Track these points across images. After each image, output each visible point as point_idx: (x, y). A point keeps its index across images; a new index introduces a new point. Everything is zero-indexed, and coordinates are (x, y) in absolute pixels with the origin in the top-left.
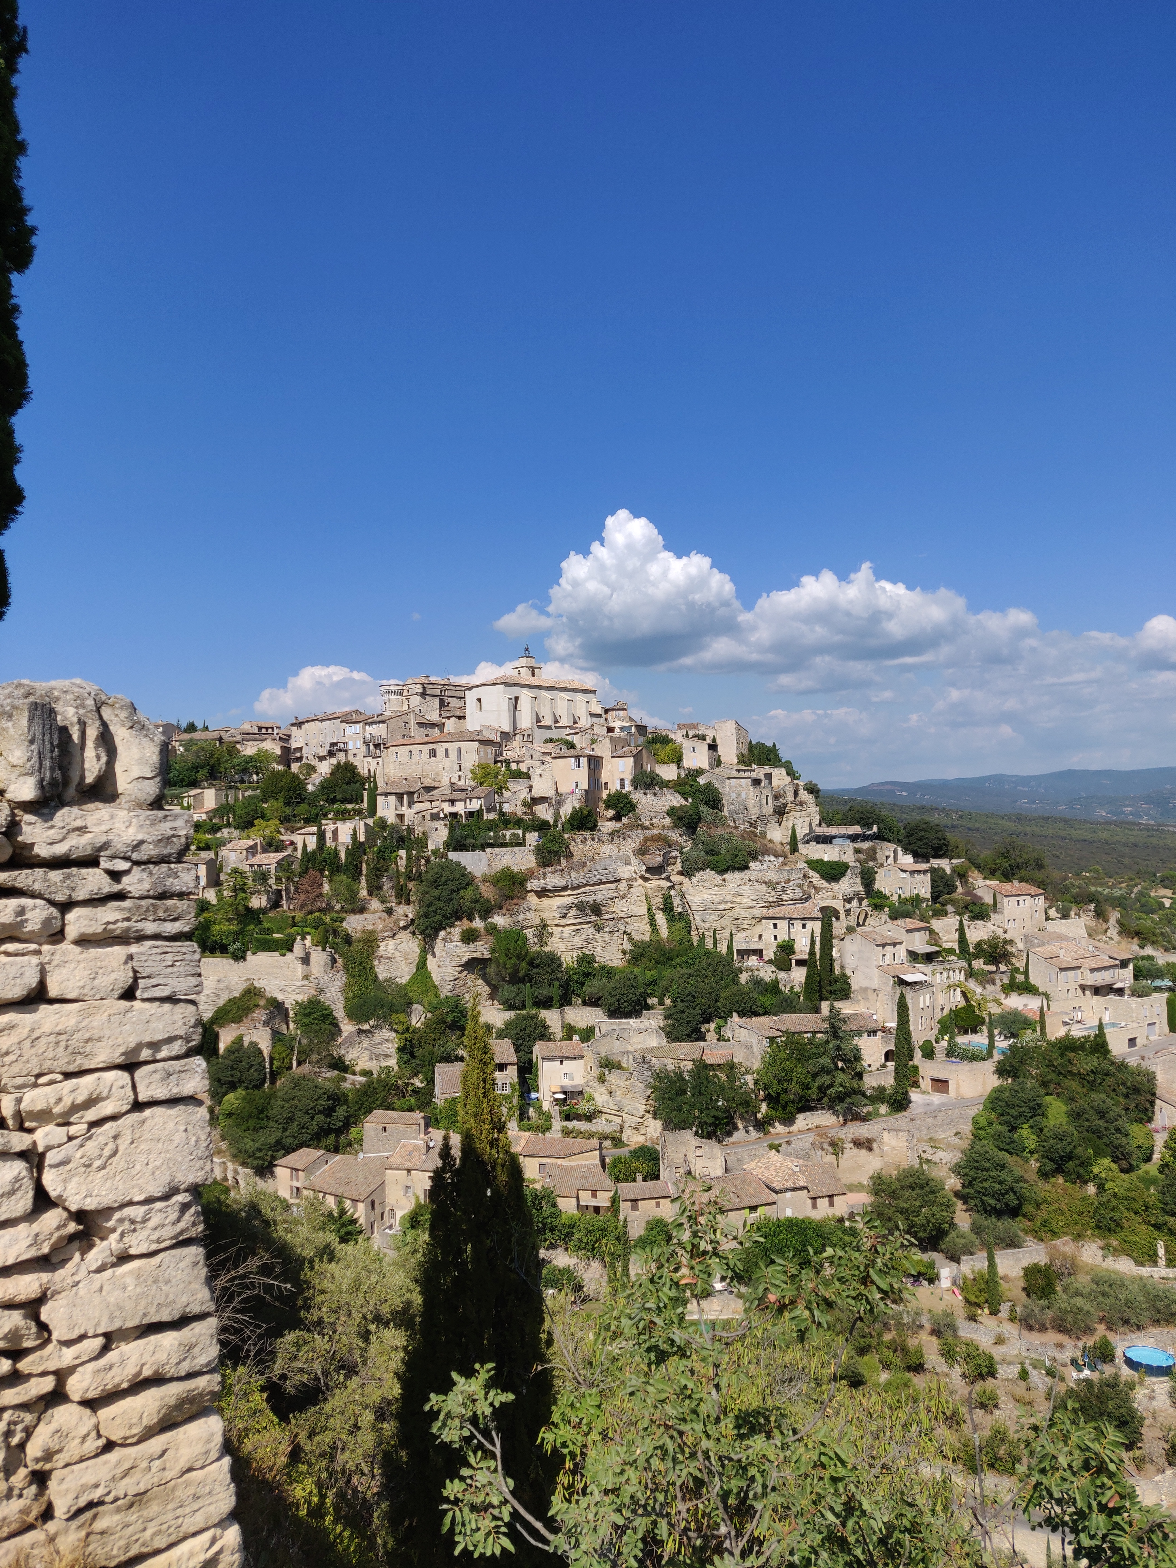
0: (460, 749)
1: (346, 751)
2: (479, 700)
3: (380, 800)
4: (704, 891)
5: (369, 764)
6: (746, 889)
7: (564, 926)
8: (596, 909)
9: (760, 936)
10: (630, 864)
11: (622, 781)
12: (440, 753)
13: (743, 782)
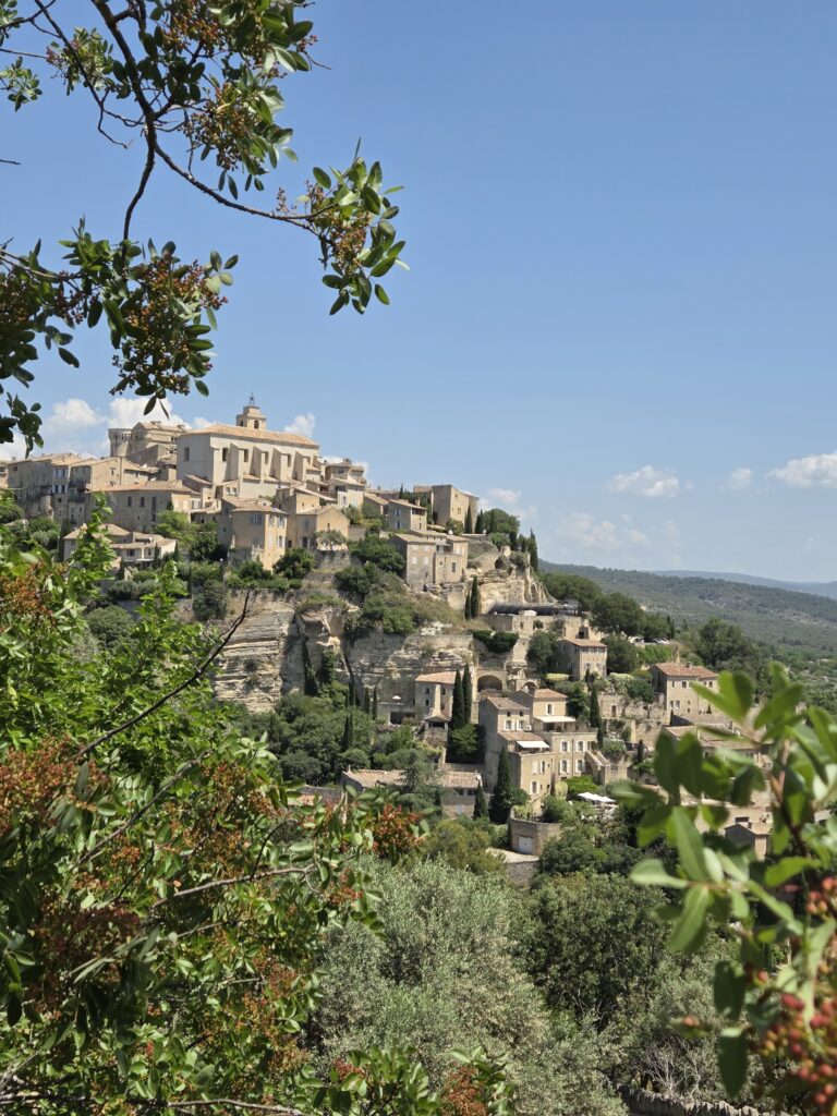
0: (154, 500)
1: (52, 495)
2: (187, 450)
4: (364, 652)
8: (251, 666)
9: (414, 702)
10: (294, 622)
11: (305, 540)
12: (136, 502)
13: (427, 548)
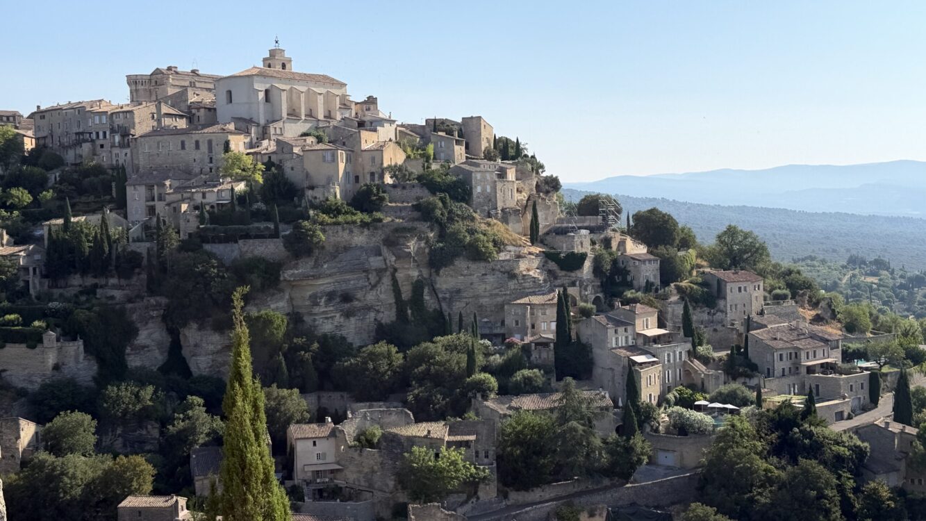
0: (210, 142)
1: (93, 141)
2: (230, 93)
3: (130, 191)
4: (450, 279)
5: (117, 155)
6: (490, 278)
7: (315, 314)
8: (347, 298)
9: (503, 323)
10: (380, 255)
11: (372, 174)
12: (190, 145)
13: (487, 177)
